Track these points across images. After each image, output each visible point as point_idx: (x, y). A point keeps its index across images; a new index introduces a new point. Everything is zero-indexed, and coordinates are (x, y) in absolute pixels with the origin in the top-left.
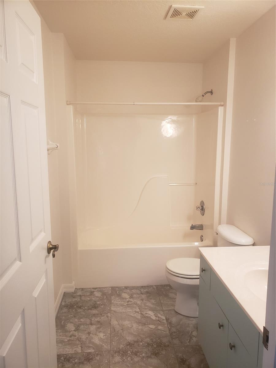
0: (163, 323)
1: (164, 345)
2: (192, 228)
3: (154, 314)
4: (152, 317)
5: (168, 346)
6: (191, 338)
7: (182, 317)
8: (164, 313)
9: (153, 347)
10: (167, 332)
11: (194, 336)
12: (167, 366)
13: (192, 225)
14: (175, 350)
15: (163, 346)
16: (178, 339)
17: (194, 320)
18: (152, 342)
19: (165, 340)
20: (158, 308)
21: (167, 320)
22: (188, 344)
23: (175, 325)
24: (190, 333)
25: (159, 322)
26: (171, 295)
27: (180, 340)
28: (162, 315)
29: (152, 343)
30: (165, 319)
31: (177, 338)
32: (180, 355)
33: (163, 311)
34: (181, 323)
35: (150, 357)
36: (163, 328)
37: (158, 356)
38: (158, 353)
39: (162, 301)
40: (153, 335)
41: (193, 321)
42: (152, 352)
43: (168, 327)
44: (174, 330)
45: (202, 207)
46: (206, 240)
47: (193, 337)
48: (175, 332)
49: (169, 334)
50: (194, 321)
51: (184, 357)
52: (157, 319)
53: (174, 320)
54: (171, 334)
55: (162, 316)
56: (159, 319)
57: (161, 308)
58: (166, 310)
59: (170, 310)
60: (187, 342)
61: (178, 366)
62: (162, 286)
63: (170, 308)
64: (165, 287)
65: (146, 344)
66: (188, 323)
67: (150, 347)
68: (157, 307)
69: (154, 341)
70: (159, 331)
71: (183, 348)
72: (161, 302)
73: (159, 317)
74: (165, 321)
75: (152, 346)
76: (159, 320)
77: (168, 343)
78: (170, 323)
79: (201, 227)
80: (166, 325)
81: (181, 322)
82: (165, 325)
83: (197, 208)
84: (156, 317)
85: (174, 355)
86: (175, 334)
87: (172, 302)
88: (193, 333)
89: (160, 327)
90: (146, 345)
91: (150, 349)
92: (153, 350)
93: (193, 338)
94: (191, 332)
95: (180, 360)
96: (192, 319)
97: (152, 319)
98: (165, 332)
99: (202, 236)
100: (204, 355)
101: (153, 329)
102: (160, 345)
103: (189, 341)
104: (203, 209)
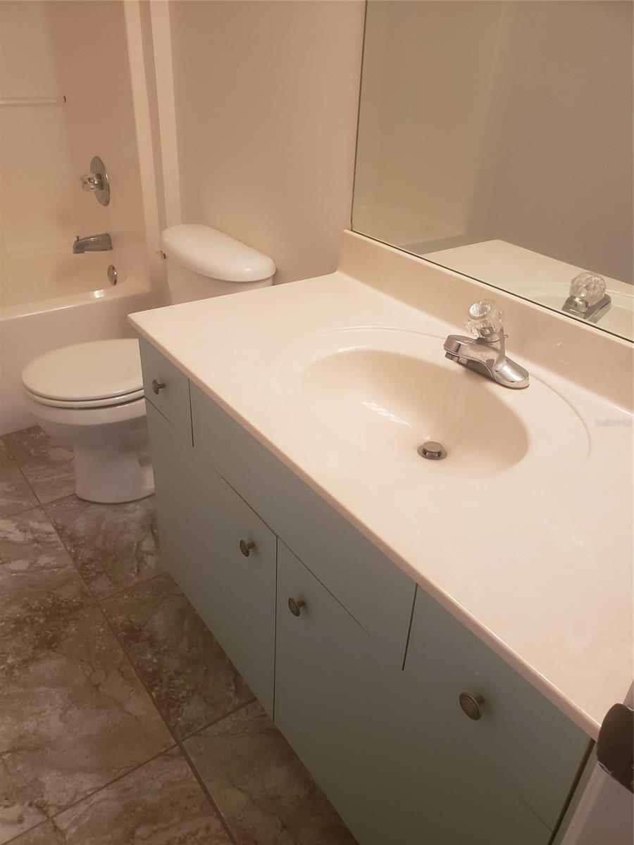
0: (50, 546)
1: (68, 609)
2: (80, 247)
3: (15, 524)
4: (11, 537)
5: (81, 606)
6: (141, 561)
7: (102, 509)
8: (46, 514)
9: (36, 625)
10: (70, 567)
11: (148, 553)
12: (90, 664)
13: (78, 240)
14: (105, 611)
15: (65, 611)
16: (104, 575)
17: (138, 507)
18: (28, 614)
19: (68, 593)
20: (24, 503)
21: (60, 530)
22: (136, 580)
23: (87, 538)
24: (135, 549)
25: (35, 545)
26: (55, 454)
27: (110, 577)
28: (40, 522)
29: (29, 617)
30: (53, 530)
31: (101, 573)
32: (121, 618)
33: (42, 509)
34: (103, 527)
35: (34, 659)
36: (54, 559)
37: (55, 647)
38: (55, 638)
39: (31, 480)
40: (28, 589)
41: (135, 510)
42: (37, 643)
43: (69, 552)
44: (87, 553)
45: (100, 177)
46: (126, 278)
47: (145, 555)
48: (91, 561)
49: (76, 571)
50: (138, 512)
51: (133, 620)
52: (30, 536)
53: (81, 525)
54: (82, 569)
55: (43, 524)
56: (36, 535)
57: (35, 500)
58: (52, 503)
59: (62, 499)
60: (133, 575)
61: (122, 653)
62: (20, 433)
63: (62, 495)
64: (32, 435)
65: (12, 626)
66: (124, 522)
67: (26, 629)
68: (19, 502)
69: (33, 607)
70: (45, 571)
71: (126, 597)
72: (28, 482)
73: (33, 531)
74: (55, 537)
75: (33, 622)
76: (35, 540)
77: (79, 599)
78: (72, 539)
79: (105, 243)
80: (59, 549)
81: (103, 525)
82: (57, 547)
83: (86, 183)
84: (23, 534)
85: (102, 626)
86: (93, 566)
87: (63, 475)
88: (144, 543)
89: (44, 560)
90: (13, 629)
91: (26, 635)
92: (37, 634)
93: (145, 560)
94: (135, 544)
95: (123, 633)
96: (132, 505)
97: (13, 543)
98: (62, 570)
99: (113, 268)
100: (183, 595)
101: (26, 572)
102: (57, 612)
103: (138, 570)
104: (102, 185)
